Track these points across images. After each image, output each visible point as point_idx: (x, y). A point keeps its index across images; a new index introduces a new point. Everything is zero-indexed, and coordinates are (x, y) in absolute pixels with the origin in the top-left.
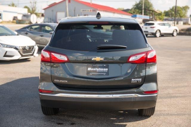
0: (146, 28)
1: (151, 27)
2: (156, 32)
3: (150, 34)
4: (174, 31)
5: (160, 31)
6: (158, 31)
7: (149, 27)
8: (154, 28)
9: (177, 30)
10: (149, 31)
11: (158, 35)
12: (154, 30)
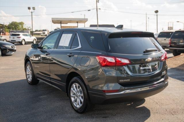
0: (14, 38)
1: (18, 37)
2: (22, 41)
3: (17, 43)
4: (34, 40)
5: (24, 40)
6: (23, 40)
7: (15, 37)
8: (20, 38)
9: (35, 39)
10: (16, 41)
11: (23, 43)
12: (20, 39)
